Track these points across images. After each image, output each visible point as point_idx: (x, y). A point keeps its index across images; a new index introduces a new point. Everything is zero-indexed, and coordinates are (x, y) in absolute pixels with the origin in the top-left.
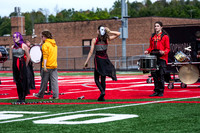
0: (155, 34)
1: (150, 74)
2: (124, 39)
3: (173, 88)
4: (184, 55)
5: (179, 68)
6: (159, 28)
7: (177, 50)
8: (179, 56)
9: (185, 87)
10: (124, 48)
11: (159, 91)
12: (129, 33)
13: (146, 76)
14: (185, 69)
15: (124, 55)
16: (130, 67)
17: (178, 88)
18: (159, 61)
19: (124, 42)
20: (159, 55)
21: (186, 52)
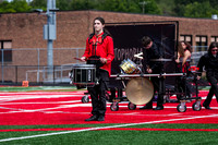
0: (93, 35)
1: (86, 90)
2: (50, 41)
3: (118, 109)
4: (133, 65)
5: (126, 81)
6: (99, 27)
7: (124, 58)
8: (127, 65)
9: (134, 108)
10: (51, 54)
11: (98, 113)
12: (58, 33)
13: (81, 93)
14: (134, 84)
15: (51, 63)
16: (58, 81)
17: (124, 110)
18: (98, 73)
19: (51, 45)
20: (99, 64)
21: (136, 61)
